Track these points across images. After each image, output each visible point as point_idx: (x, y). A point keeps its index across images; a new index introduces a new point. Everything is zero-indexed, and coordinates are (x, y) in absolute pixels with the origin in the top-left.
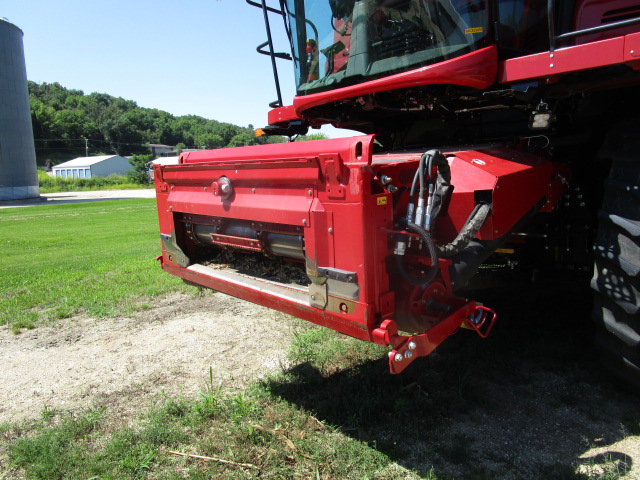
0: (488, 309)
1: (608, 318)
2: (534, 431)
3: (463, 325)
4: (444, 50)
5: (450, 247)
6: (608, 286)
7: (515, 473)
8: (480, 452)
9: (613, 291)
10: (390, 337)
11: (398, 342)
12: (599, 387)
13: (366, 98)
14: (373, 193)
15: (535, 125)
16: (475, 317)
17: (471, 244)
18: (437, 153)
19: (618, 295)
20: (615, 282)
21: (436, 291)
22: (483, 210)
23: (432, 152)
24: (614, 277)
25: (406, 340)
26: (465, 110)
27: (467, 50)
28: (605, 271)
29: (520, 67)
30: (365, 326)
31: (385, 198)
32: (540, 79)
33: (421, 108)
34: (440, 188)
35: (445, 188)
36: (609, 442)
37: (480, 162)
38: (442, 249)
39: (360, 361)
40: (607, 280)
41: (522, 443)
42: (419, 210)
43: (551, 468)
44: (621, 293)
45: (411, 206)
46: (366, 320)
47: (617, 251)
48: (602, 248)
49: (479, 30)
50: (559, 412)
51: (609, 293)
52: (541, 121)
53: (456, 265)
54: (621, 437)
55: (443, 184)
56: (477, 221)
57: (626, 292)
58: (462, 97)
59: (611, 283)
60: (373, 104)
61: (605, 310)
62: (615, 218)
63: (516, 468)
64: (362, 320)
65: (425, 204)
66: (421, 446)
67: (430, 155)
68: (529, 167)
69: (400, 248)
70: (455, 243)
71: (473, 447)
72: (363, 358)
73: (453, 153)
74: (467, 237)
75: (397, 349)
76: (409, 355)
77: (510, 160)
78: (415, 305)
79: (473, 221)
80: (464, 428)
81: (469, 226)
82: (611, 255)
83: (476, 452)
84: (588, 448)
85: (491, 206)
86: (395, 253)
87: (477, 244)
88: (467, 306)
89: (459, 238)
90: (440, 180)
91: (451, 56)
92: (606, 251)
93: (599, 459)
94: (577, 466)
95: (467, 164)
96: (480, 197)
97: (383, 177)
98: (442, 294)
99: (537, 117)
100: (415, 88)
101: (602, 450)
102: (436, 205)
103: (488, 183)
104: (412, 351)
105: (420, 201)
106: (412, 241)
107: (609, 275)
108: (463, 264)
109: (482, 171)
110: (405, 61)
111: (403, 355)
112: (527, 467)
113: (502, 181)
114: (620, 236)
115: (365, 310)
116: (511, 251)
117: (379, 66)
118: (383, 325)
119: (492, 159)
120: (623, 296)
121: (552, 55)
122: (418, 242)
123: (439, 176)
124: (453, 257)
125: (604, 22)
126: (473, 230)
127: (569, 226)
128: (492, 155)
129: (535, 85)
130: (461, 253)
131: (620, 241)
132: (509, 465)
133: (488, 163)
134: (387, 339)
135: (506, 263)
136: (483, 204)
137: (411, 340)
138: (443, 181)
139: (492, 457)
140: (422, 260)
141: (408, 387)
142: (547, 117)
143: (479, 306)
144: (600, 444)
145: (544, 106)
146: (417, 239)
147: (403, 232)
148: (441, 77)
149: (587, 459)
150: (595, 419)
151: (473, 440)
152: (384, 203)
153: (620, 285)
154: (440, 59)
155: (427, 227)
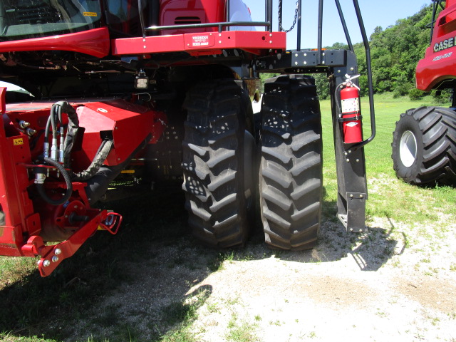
0: (116, 214)
1: (194, 206)
2: (159, 287)
3: (99, 228)
4: (69, 25)
5: (85, 173)
6: (192, 187)
7: (148, 319)
8: (125, 312)
9: (194, 190)
10: (37, 249)
11: (45, 251)
12: (195, 249)
13: (6, 55)
14: (9, 136)
15: (139, 86)
16: (109, 221)
17: (101, 169)
18: (65, 103)
19: (197, 192)
20: (195, 184)
21: (76, 207)
22: (108, 145)
23: (61, 103)
24: (194, 182)
25: (53, 249)
26: (92, 72)
27: (86, 28)
28: (189, 178)
29: (126, 45)
30: (15, 245)
31: (21, 139)
32: (140, 55)
33: (57, 67)
34: (72, 130)
35: (75, 130)
36: (201, 280)
37: (104, 111)
38: (79, 175)
39: (28, 272)
40: (191, 184)
41: (153, 297)
42: (54, 148)
43: (169, 308)
44: (198, 190)
45: (47, 145)
46: (14, 240)
47: (194, 166)
48: (186, 165)
49: (95, 15)
50: (174, 270)
51: (192, 191)
52: (142, 83)
53: (91, 186)
54: (206, 275)
55: (73, 127)
56: (104, 153)
57: (201, 190)
58: (88, 62)
59: (193, 185)
60: (14, 60)
61: (192, 202)
62: (192, 146)
63: (149, 315)
64: (12, 241)
65: (58, 143)
66: (83, 323)
67: (59, 105)
68: (138, 114)
69: (40, 178)
70: (89, 170)
71: (120, 311)
72: (31, 269)
73: (83, 103)
74: (97, 164)
75: (45, 257)
76: (56, 259)
77: (125, 109)
78: (59, 220)
79: (101, 153)
80: (114, 300)
81: (98, 157)
82: (191, 168)
83: (123, 313)
84: (189, 288)
85: (113, 142)
86: (35, 182)
87: (107, 169)
88: (100, 214)
89: (92, 166)
90: (71, 124)
91: (75, 30)
92: (188, 166)
93: (195, 293)
94: (184, 300)
95: (94, 112)
96: (105, 135)
97: (21, 122)
98: (81, 208)
99: (139, 81)
100: (50, 52)
101: (197, 287)
102: (69, 143)
103: (109, 125)
104: (59, 256)
105: (54, 141)
106: (50, 172)
107: (191, 181)
108: (96, 184)
109: (105, 117)
110: (39, 28)
111: (51, 260)
112: (156, 312)
113: (119, 124)
114: (195, 156)
115: (13, 232)
116: (133, 172)
117: (13, 30)
118: (30, 241)
119: (112, 108)
120: (200, 192)
121: (144, 40)
122: (56, 172)
123: (70, 121)
124: (88, 180)
125: (176, 23)
126: (102, 160)
127: (170, 152)
128: (112, 105)
129: (136, 59)
130: (94, 177)
131: (195, 159)
132: (144, 314)
133: (109, 111)
134: (35, 251)
135: (133, 180)
136: (107, 140)
137: (57, 248)
138: (73, 125)
139: (133, 313)
140: (61, 186)
141: (71, 282)
142: (145, 81)
143: (110, 212)
144: (197, 283)
145: (143, 74)
146: (54, 170)
147: (41, 165)
148: (69, 46)
149: (190, 295)
150: (193, 269)
151: (120, 306)
152: (20, 143)
153: (198, 186)
154: (67, 32)
155: (62, 160)
